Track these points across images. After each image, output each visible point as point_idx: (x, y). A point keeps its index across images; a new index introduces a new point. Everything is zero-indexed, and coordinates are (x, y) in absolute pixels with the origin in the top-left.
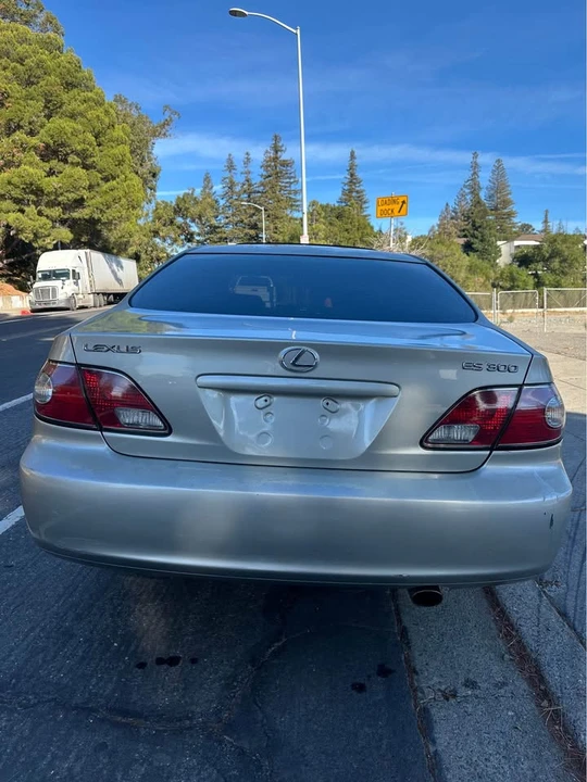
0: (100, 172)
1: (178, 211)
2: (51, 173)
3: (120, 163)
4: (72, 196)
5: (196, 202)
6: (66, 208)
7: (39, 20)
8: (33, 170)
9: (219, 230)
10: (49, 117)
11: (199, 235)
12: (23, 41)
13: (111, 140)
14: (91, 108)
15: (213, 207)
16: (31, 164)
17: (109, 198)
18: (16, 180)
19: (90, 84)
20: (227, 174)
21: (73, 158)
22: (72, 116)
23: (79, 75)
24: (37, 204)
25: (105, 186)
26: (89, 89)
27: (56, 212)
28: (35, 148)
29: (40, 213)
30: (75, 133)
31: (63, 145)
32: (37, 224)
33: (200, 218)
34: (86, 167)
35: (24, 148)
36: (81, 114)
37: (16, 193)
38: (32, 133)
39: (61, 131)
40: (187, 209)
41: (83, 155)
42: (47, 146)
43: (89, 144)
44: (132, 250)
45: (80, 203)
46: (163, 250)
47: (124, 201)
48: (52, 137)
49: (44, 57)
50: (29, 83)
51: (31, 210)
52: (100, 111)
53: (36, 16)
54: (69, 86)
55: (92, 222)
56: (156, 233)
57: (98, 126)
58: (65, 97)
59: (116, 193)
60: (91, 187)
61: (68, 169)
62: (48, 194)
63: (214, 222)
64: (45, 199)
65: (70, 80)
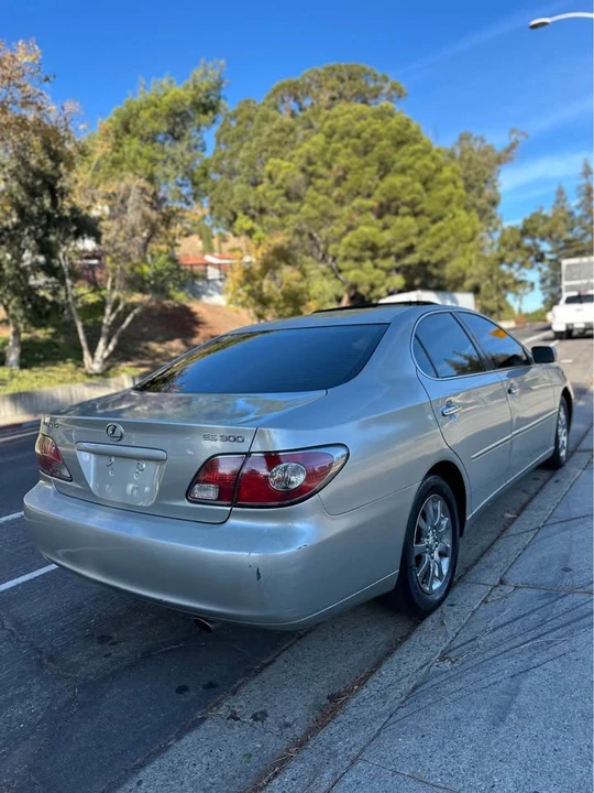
0: (428, 216)
1: (525, 232)
2: (385, 227)
3: (448, 202)
4: (403, 245)
5: (545, 219)
6: (399, 257)
7: (385, 91)
8: (369, 229)
9: (574, 244)
10: (381, 178)
11: (551, 253)
12: (361, 117)
13: (439, 183)
14: (419, 158)
15: (565, 221)
16: (367, 224)
17: (437, 239)
18: (355, 241)
19: (418, 137)
20: (584, 181)
21: (404, 209)
22: (403, 171)
23: (408, 132)
24: (372, 259)
25: (434, 228)
26: (416, 141)
27: (390, 262)
28: (371, 209)
29: (375, 267)
30: (404, 186)
31: (395, 199)
32: (372, 277)
33: (550, 236)
34: (415, 215)
35: (361, 211)
36: (410, 167)
37: (355, 253)
38: (369, 196)
39: (393, 187)
40: (535, 229)
41: (412, 204)
42: (381, 205)
43: (419, 193)
44: (468, 283)
45: (410, 249)
46: (510, 276)
47: (452, 239)
48: (384, 195)
49: (377, 126)
50: (366, 153)
51: (368, 264)
52: (427, 160)
53: (382, 88)
54: (399, 144)
55: (423, 264)
56: (501, 260)
57: (426, 173)
58: (396, 156)
59: (443, 234)
60: (420, 233)
61: (398, 221)
62: (383, 247)
63: (569, 236)
64: (381, 252)
65: (399, 138)
